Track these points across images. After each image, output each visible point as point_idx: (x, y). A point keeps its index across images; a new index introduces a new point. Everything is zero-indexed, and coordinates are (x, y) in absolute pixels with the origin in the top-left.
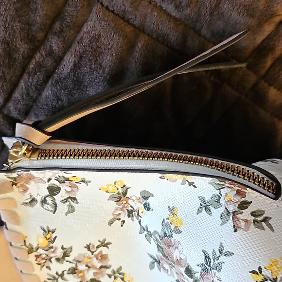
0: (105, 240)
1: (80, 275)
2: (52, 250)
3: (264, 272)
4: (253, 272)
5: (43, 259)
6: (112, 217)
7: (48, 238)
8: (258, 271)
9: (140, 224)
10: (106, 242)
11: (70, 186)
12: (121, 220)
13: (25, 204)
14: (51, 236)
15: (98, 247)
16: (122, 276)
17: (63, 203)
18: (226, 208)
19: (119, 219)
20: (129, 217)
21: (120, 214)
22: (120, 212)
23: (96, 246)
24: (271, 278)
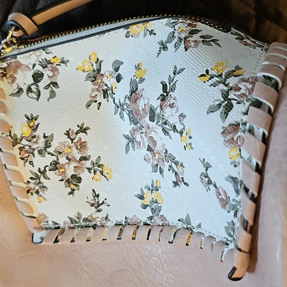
0: (83, 124)
1: (61, 170)
2: (35, 140)
3: (211, 72)
4: (202, 76)
5: (26, 152)
6: (89, 99)
7: (31, 126)
8: (205, 74)
9: (115, 103)
10: (84, 127)
11: (52, 71)
12: (98, 103)
13: (13, 95)
14: (34, 123)
15: (77, 133)
16: (100, 169)
17: (46, 89)
18: (179, 37)
19: (96, 102)
20: (104, 98)
21: (96, 95)
22: (97, 93)
23: (75, 132)
24: (217, 74)
